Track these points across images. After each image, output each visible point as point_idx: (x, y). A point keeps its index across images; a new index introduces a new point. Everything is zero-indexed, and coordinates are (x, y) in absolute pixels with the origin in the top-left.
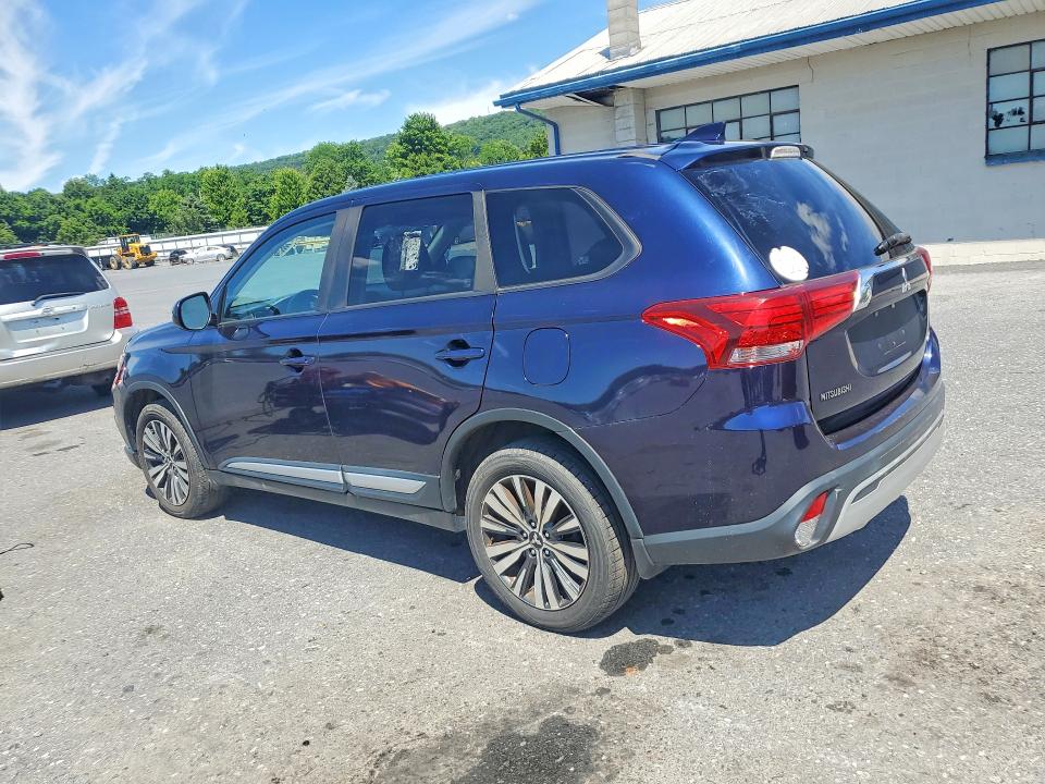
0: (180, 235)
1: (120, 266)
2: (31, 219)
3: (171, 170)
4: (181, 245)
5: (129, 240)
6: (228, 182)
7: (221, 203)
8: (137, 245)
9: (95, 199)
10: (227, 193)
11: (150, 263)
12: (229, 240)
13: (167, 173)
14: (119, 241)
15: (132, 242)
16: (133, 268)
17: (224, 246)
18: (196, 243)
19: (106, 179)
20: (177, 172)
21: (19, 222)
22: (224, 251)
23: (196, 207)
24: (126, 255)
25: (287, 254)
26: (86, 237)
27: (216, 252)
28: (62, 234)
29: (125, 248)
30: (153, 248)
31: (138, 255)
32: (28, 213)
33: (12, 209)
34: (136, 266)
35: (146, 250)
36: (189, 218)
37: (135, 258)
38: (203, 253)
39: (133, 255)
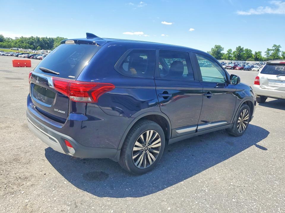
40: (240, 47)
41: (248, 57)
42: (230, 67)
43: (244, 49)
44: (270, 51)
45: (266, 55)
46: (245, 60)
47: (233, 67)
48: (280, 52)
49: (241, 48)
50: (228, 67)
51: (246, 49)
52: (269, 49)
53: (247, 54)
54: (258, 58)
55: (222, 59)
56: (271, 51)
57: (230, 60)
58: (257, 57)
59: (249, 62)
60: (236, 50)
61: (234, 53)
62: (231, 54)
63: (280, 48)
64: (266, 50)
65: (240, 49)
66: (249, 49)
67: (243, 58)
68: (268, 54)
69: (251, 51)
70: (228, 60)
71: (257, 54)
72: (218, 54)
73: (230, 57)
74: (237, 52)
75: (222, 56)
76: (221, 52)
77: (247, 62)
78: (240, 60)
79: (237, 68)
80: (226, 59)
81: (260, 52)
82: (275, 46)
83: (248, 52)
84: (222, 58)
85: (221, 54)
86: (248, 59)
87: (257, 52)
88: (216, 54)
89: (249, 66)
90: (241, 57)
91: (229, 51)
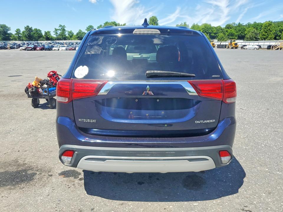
0: (247, 41)
1: (228, 47)
2: (215, 34)
3: (256, 22)
4: (246, 44)
5: (232, 41)
6: (271, 26)
7: (266, 32)
8: (234, 43)
9: (231, 29)
10: (269, 29)
11: (236, 48)
12: (260, 44)
13: (255, 22)
14: (230, 41)
15: (233, 41)
16: (231, 48)
17: (258, 45)
18: (251, 43)
19: (238, 24)
20: (257, 23)
21: (212, 34)
22: (257, 47)
23: (255, 33)
24: (231, 45)
25: (276, 50)
26: (224, 39)
27: (255, 47)
28: (219, 38)
29: (231, 43)
30: (239, 44)
31: (234, 45)
32: (215, 32)
33: (212, 31)
34: (232, 48)
35: (236, 44)
36: (251, 36)
37: (233, 46)
38: (251, 47)
39: (232, 45)
40: (28, 26)
41: (40, 36)
42: (30, 48)
43: (33, 29)
44: (57, 31)
45: (54, 34)
46: (37, 40)
47: (33, 48)
48: (66, 32)
49: (30, 27)
50: (29, 48)
51: (35, 29)
52: (56, 28)
53: (37, 34)
54: (49, 38)
55: (12, 40)
56: (59, 31)
57: (20, 40)
58: (47, 36)
59: (42, 42)
60: (25, 30)
61: (23, 32)
62: (20, 34)
63: (65, 28)
64: (54, 30)
65: (29, 29)
66: (38, 29)
67: (34, 38)
68: (57, 33)
69: (40, 31)
70: (19, 40)
71: (46, 33)
72: (6, 35)
73: (20, 37)
74: (27, 32)
75: (11, 36)
76: (9, 32)
77: (39, 42)
78: (32, 40)
79: (38, 49)
80: (16, 40)
81: (49, 32)
82: (60, 26)
83: (38, 31)
84: (11, 38)
85: (8, 34)
86: (40, 39)
87: (47, 31)
88: (2, 35)
89: (49, 46)
90: (32, 37)
91: (18, 31)
